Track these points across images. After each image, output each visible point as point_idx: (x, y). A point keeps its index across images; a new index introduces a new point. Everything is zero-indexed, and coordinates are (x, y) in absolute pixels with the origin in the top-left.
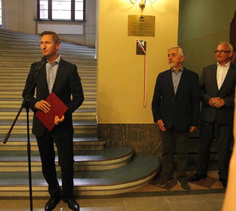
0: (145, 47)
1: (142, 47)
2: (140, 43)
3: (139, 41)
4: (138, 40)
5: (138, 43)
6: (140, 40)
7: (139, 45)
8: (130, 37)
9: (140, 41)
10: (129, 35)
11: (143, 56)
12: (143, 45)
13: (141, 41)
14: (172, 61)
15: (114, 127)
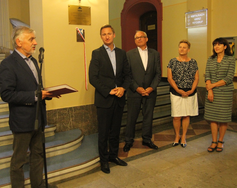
0: (84, 35)
1: (82, 35)
2: (80, 31)
3: (78, 30)
4: (78, 29)
5: (78, 31)
6: (80, 28)
7: (79, 33)
8: (71, 25)
11: (82, 43)
12: (83, 33)
13: (81, 30)
15: (62, 111)
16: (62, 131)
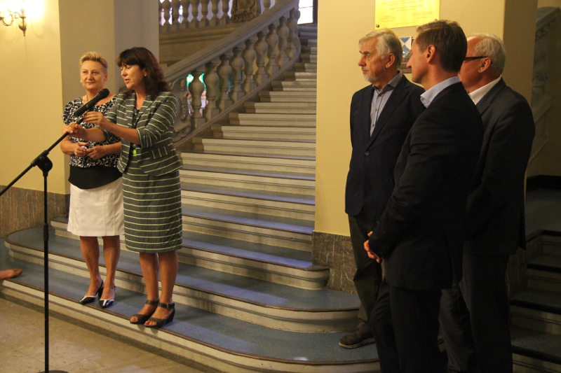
10: (378, 27)
13: (405, 40)
15: (343, 243)
16: (341, 290)
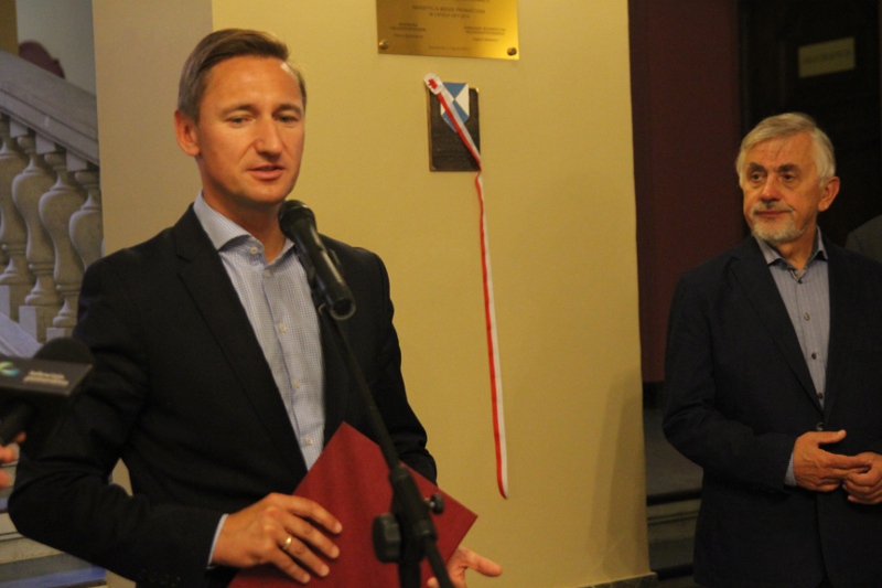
0: (473, 122)
1: (461, 124)
2: (448, 98)
3: (440, 90)
4: (439, 83)
5: (435, 101)
6: (448, 80)
7: (443, 111)
8: (391, 60)
9: (449, 86)
10: (383, 49)
11: (465, 178)
12: (466, 110)
13: (455, 89)
14: (781, 205)
